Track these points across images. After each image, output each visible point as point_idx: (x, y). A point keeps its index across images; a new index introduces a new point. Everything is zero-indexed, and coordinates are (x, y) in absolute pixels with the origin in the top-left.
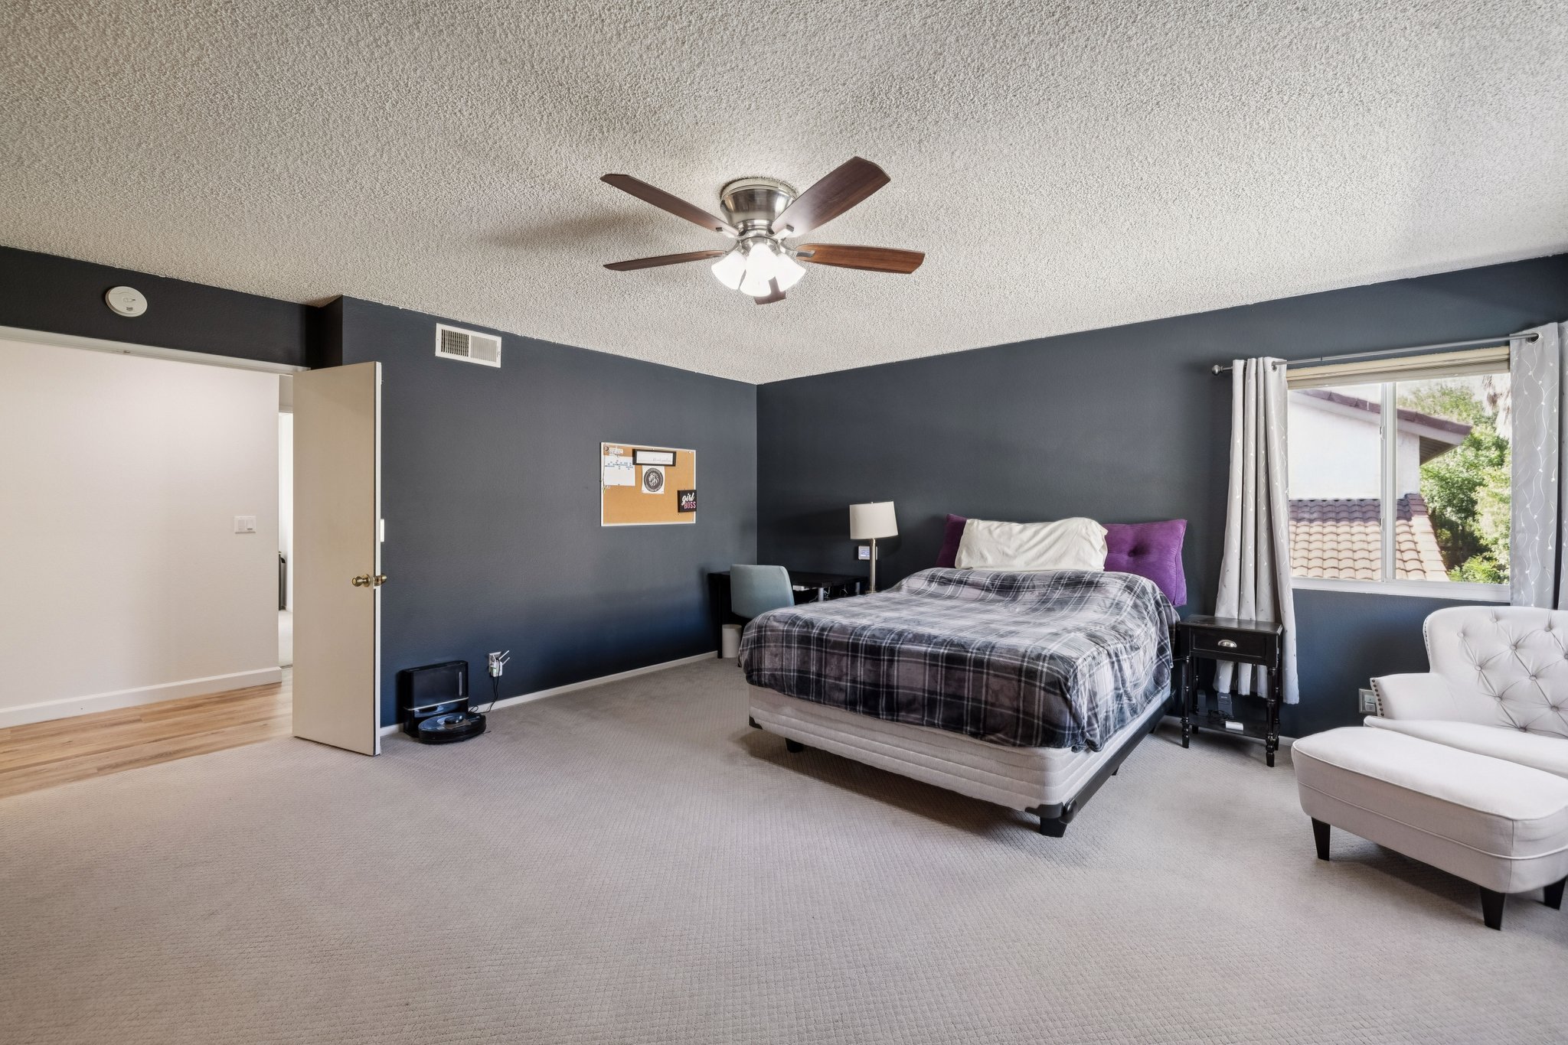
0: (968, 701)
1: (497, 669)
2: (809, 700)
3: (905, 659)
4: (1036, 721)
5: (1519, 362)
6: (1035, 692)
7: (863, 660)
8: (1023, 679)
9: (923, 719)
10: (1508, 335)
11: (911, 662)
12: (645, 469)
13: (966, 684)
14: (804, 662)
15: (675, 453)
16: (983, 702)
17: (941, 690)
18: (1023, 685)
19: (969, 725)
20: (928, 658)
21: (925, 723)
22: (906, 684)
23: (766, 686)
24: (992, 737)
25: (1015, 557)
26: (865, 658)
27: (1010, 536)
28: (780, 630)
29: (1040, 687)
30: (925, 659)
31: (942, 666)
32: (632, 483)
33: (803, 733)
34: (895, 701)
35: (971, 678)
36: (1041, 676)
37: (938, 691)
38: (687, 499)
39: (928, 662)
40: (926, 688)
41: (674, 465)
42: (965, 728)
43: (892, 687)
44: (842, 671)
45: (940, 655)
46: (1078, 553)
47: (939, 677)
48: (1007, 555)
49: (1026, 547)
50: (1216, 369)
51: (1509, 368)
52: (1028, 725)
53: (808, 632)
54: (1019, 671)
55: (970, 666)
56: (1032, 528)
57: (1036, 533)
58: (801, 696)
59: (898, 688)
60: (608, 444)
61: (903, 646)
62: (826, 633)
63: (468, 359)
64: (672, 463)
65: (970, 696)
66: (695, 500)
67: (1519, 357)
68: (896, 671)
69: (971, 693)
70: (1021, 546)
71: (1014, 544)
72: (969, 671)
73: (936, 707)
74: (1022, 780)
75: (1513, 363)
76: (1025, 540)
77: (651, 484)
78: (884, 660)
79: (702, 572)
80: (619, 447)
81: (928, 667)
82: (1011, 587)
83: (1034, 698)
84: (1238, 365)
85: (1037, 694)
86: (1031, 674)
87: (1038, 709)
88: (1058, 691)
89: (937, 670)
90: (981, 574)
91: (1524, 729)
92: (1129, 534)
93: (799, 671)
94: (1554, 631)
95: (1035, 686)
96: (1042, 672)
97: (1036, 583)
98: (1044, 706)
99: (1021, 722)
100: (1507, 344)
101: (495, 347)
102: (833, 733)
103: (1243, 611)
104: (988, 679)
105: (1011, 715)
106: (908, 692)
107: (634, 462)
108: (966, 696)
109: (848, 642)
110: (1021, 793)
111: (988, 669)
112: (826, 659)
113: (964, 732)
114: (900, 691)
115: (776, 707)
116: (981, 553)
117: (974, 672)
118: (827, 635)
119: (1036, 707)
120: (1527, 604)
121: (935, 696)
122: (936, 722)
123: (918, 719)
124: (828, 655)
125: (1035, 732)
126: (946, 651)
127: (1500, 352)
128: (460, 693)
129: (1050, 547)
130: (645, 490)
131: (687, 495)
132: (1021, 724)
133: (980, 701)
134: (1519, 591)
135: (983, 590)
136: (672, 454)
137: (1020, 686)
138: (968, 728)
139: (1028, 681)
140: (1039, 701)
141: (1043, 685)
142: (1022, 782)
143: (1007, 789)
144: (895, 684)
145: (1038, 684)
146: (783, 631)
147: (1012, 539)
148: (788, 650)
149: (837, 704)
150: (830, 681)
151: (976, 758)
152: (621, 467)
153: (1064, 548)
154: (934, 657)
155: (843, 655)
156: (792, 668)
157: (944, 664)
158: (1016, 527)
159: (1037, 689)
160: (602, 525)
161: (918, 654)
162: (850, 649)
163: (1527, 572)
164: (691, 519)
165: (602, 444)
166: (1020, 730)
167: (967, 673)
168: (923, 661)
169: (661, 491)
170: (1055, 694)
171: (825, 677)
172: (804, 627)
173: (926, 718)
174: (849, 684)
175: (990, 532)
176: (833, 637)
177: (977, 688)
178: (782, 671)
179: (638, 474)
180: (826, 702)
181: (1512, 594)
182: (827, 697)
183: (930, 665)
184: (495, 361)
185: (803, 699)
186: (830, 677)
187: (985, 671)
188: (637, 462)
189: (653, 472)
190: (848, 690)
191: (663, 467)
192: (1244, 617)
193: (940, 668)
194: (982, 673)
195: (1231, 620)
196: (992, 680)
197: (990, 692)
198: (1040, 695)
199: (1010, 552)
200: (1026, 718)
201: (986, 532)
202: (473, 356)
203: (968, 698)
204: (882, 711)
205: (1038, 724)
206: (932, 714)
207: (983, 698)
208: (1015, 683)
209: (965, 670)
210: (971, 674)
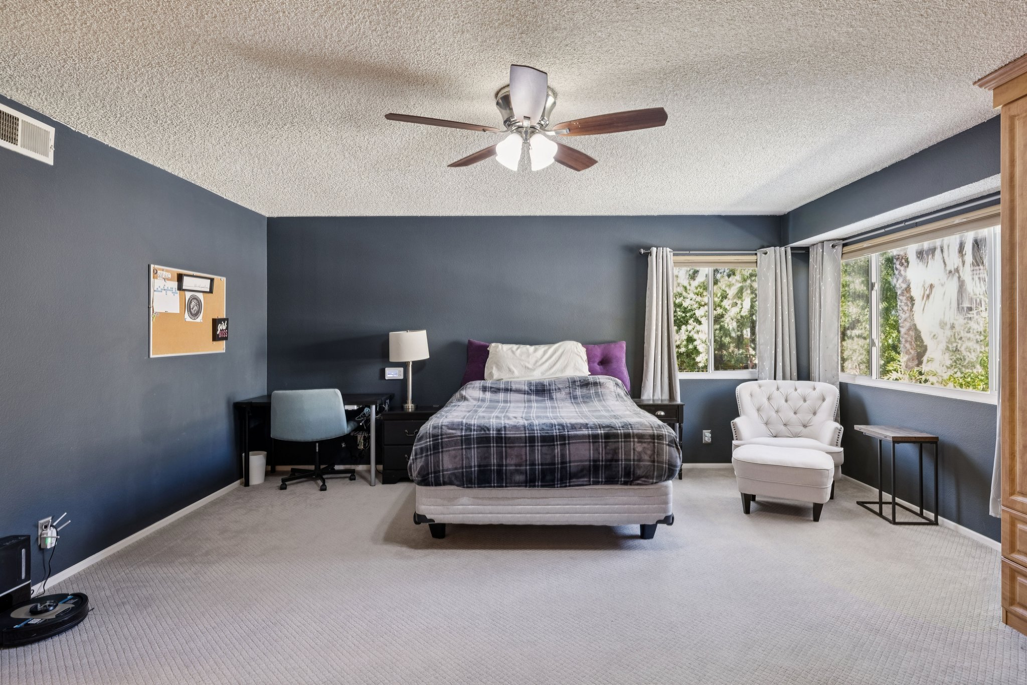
0: (622, 461)
1: (50, 539)
2: (491, 487)
3: (573, 441)
4: (664, 465)
5: (761, 263)
6: (663, 448)
7: (539, 448)
8: (656, 441)
9: (590, 481)
10: (756, 250)
11: (579, 443)
12: (188, 295)
13: (620, 450)
14: (485, 457)
15: (212, 280)
16: (632, 460)
17: (602, 458)
18: (656, 444)
19: (623, 477)
20: (591, 438)
21: (592, 483)
22: (576, 458)
23: (445, 484)
24: (639, 482)
25: (534, 370)
26: (541, 446)
27: (528, 355)
28: (459, 436)
29: (666, 444)
30: (590, 439)
31: (602, 442)
32: (176, 310)
33: (480, 515)
34: (568, 472)
35: (623, 446)
36: (666, 437)
37: (601, 459)
38: (221, 328)
39: (591, 441)
40: (592, 459)
41: (211, 291)
42: (620, 480)
43: (566, 463)
44: (522, 459)
45: (600, 435)
46: (575, 365)
47: (601, 450)
48: (528, 368)
49: (541, 362)
50: (642, 251)
51: (757, 266)
52: (660, 469)
53: (486, 434)
54: (653, 437)
55: (621, 439)
56: (542, 348)
57: (545, 352)
58: (483, 485)
59: (570, 462)
60: (157, 267)
61: (570, 433)
62: (503, 432)
63: (18, 149)
64: (208, 290)
65: (623, 458)
66: (227, 328)
67: (760, 261)
68: (567, 451)
69: (623, 456)
70: (536, 362)
71: (532, 360)
72: (621, 441)
73: (599, 470)
74: (654, 504)
75: (758, 264)
76: (539, 357)
77: (192, 311)
78: (557, 445)
79: (228, 402)
80: (167, 271)
81: (591, 444)
82: (544, 391)
83: (663, 451)
84: (654, 250)
85: (665, 448)
86: (660, 437)
87: (665, 457)
88: (674, 445)
89: (599, 445)
90: (519, 383)
91: (775, 437)
92: (598, 352)
93: (479, 466)
94: (780, 390)
95: (663, 444)
96: (666, 435)
97: (560, 386)
98: (669, 455)
99: (656, 467)
100: (756, 254)
101: (47, 139)
102: (510, 508)
103: (656, 394)
104: (634, 445)
105: (649, 465)
106: (579, 464)
107: (180, 288)
108: (620, 458)
109: (526, 436)
110: (654, 513)
111: (634, 438)
112: (506, 451)
113: (619, 483)
114: (572, 464)
115: (452, 500)
116: (508, 368)
117: (625, 442)
118: (505, 434)
119: (665, 456)
120: (765, 379)
121: (598, 463)
122: (600, 480)
123: (586, 481)
124: (508, 449)
125: (664, 473)
126: (602, 432)
127: (753, 258)
128: (23, 576)
129: (557, 361)
130: (187, 317)
131: (221, 324)
132: (656, 469)
133: (630, 460)
134: (761, 373)
135: (525, 394)
136: (209, 281)
137: (654, 446)
138: (623, 479)
139: (659, 441)
140: (666, 453)
141: (667, 443)
142: (654, 506)
143: (645, 513)
144: (568, 460)
145: (665, 442)
146: (462, 436)
147: (530, 357)
148: (468, 451)
149: (518, 484)
150: (511, 468)
151: (625, 498)
152: (168, 292)
153: (566, 363)
154: (596, 437)
155: (522, 447)
156: (473, 465)
157: (603, 441)
158: (531, 349)
159: (665, 446)
160: (152, 356)
161: (583, 437)
162: (528, 442)
163: (765, 364)
164: (220, 347)
165: (152, 266)
166: (655, 473)
167: (620, 443)
168: (587, 440)
169: (199, 319)
170: (673, 447)
171: (506, 466)
172: (480, 431)
173: (592, 479)
174: (528, 467)
175: (513, 352)
176: (510, 434)
177: (627, 453)
178: (463, 469)
179: (182, 298)
180: (508, 485)
181: (759, 374)
182: (508, 481)
183: (593, 442)
184: (47, 155)
185: (485, 487)
186: (511, 465)
187: (632, 440)
188: (184, 288)
189: (194, 299)
190: (528, 472)
191: (202, 294)
192: (656, 397)
193: (600, 444)
194: (630, 442)
195: (650, 400)
196: (637, 445)
197: (636, 453)
198: (666, 449)
199: (530, 366)
200: (659, 465)
201: (510, 352)
202: (23, 146)
203: (622, 460)
204: (558, 481)
205: (666, 467)
206: (596, 475)
207: (632, 458)
208: (652, 444)
209: (618, 442)
210: (623, 444)
